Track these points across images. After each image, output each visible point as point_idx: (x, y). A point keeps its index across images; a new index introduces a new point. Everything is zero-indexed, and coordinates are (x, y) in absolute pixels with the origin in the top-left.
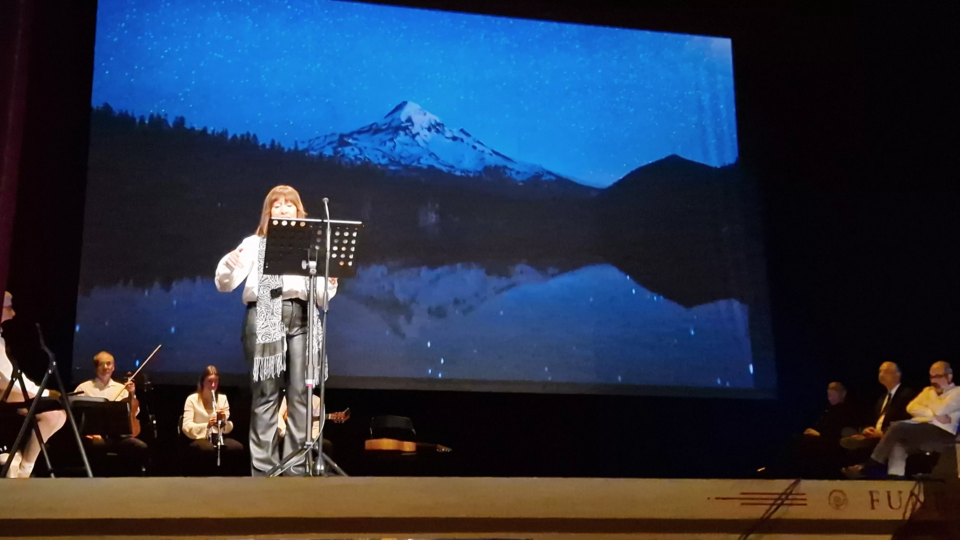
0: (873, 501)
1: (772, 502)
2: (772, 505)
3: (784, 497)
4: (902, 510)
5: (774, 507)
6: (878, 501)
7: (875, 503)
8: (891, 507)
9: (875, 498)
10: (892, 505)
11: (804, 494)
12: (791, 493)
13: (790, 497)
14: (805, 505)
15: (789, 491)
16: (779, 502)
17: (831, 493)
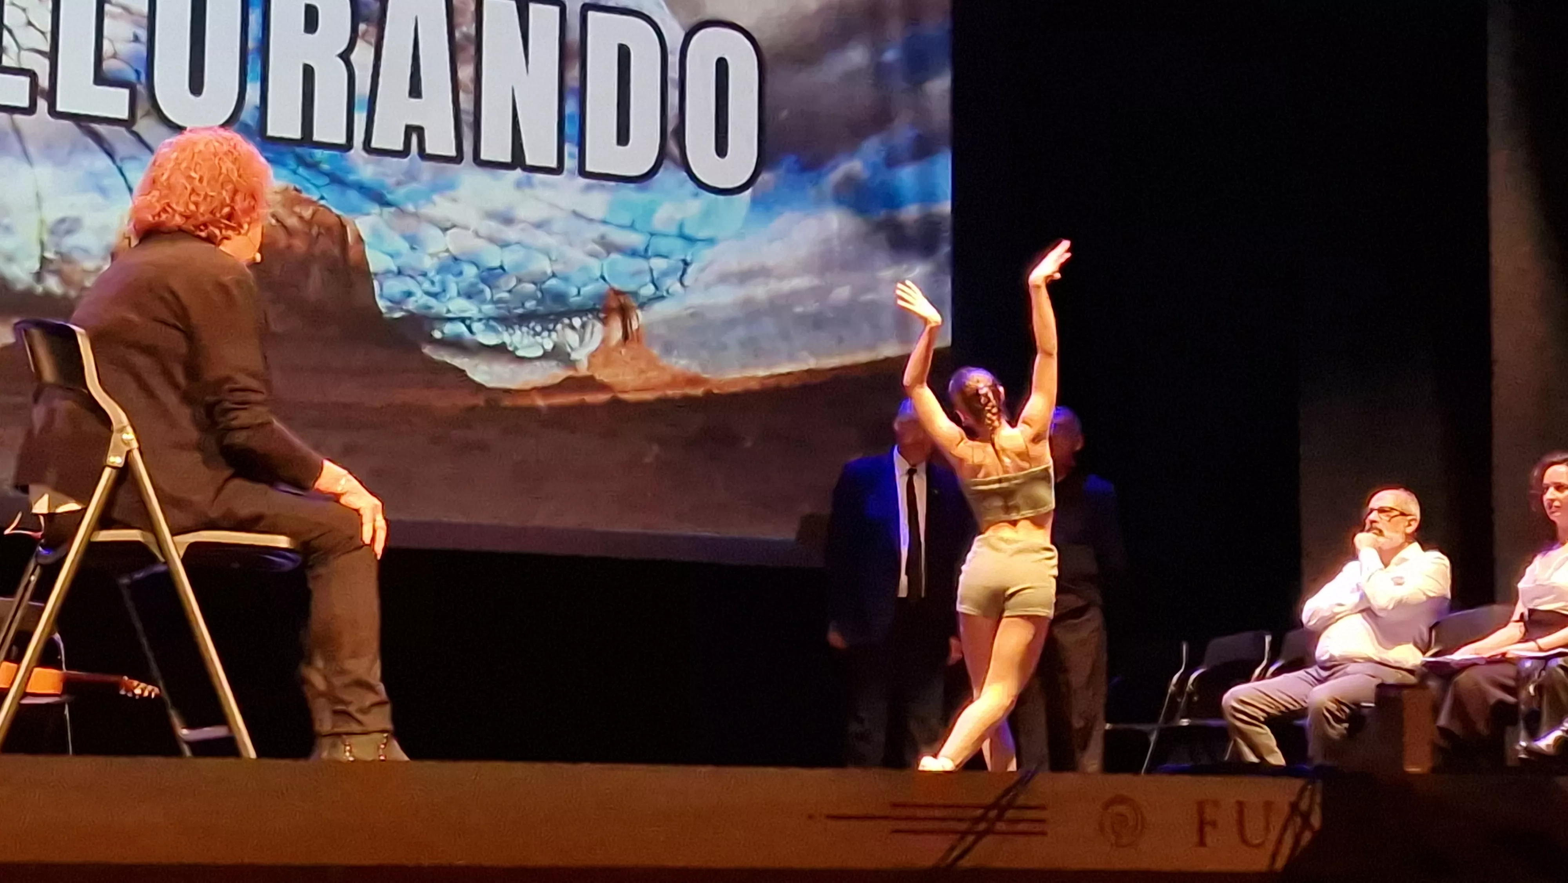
0: (1202, 824)
1: (963, 826)
2: (964, 834)
3: (993, 814)
4: (1270, 847)
5: (970, 838)
6: (1214, 824)
7: (1208, 829)
8: (1244, 841)
9: (1208, 817)
10: (1248, 834)
11: (1042, 808)
12: (1010, 806)
13: (1010, 814)
14: (1043, 833)
15: (1004, 801)
16: (982, 826)
17: (1107, 806)
